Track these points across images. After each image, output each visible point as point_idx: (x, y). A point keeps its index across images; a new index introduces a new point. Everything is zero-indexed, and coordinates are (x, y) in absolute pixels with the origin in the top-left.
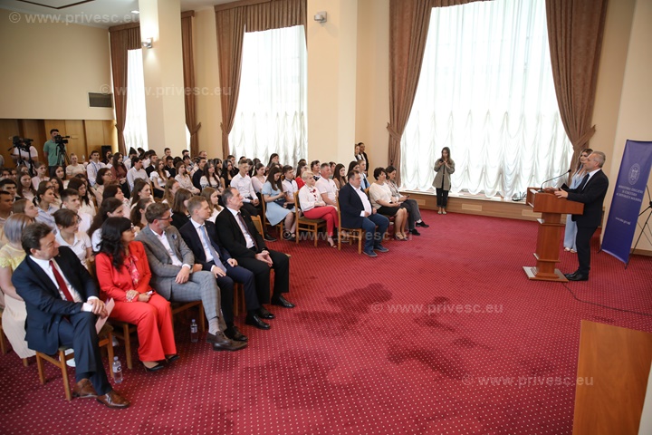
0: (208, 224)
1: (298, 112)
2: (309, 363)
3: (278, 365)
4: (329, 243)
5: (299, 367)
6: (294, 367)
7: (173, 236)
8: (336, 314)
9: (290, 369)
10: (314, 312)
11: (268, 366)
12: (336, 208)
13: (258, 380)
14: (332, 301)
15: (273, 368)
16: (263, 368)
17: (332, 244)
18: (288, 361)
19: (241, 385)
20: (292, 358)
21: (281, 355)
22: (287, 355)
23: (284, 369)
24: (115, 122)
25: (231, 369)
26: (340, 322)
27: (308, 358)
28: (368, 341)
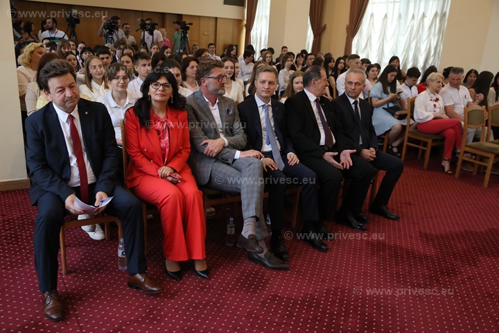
0: (275, 105)
1: (439, 12)
2: (363, 314)
3: (318, 304)
4: (443, 168)
5: (347, 316)
6: (339, 315)
7: (228, 111)
8: (426, 257)
9: (332, 314)
10: (395, 246)
11: (303, 301)
12: (463, 123)
13: (282, 317)
14: (426, 238)
15: (310, 306)
16: (295, 303)
17: (447, 169)
18: (334, 302)
19: (257, 318)
20: (341, 300)
21: (328, 291)
22: (335, 294)
23: (324, 312)
24: (245, 22)
25: (254, 292)
26: (428, 268)
27: (363, 306)
28: (467, 309)
